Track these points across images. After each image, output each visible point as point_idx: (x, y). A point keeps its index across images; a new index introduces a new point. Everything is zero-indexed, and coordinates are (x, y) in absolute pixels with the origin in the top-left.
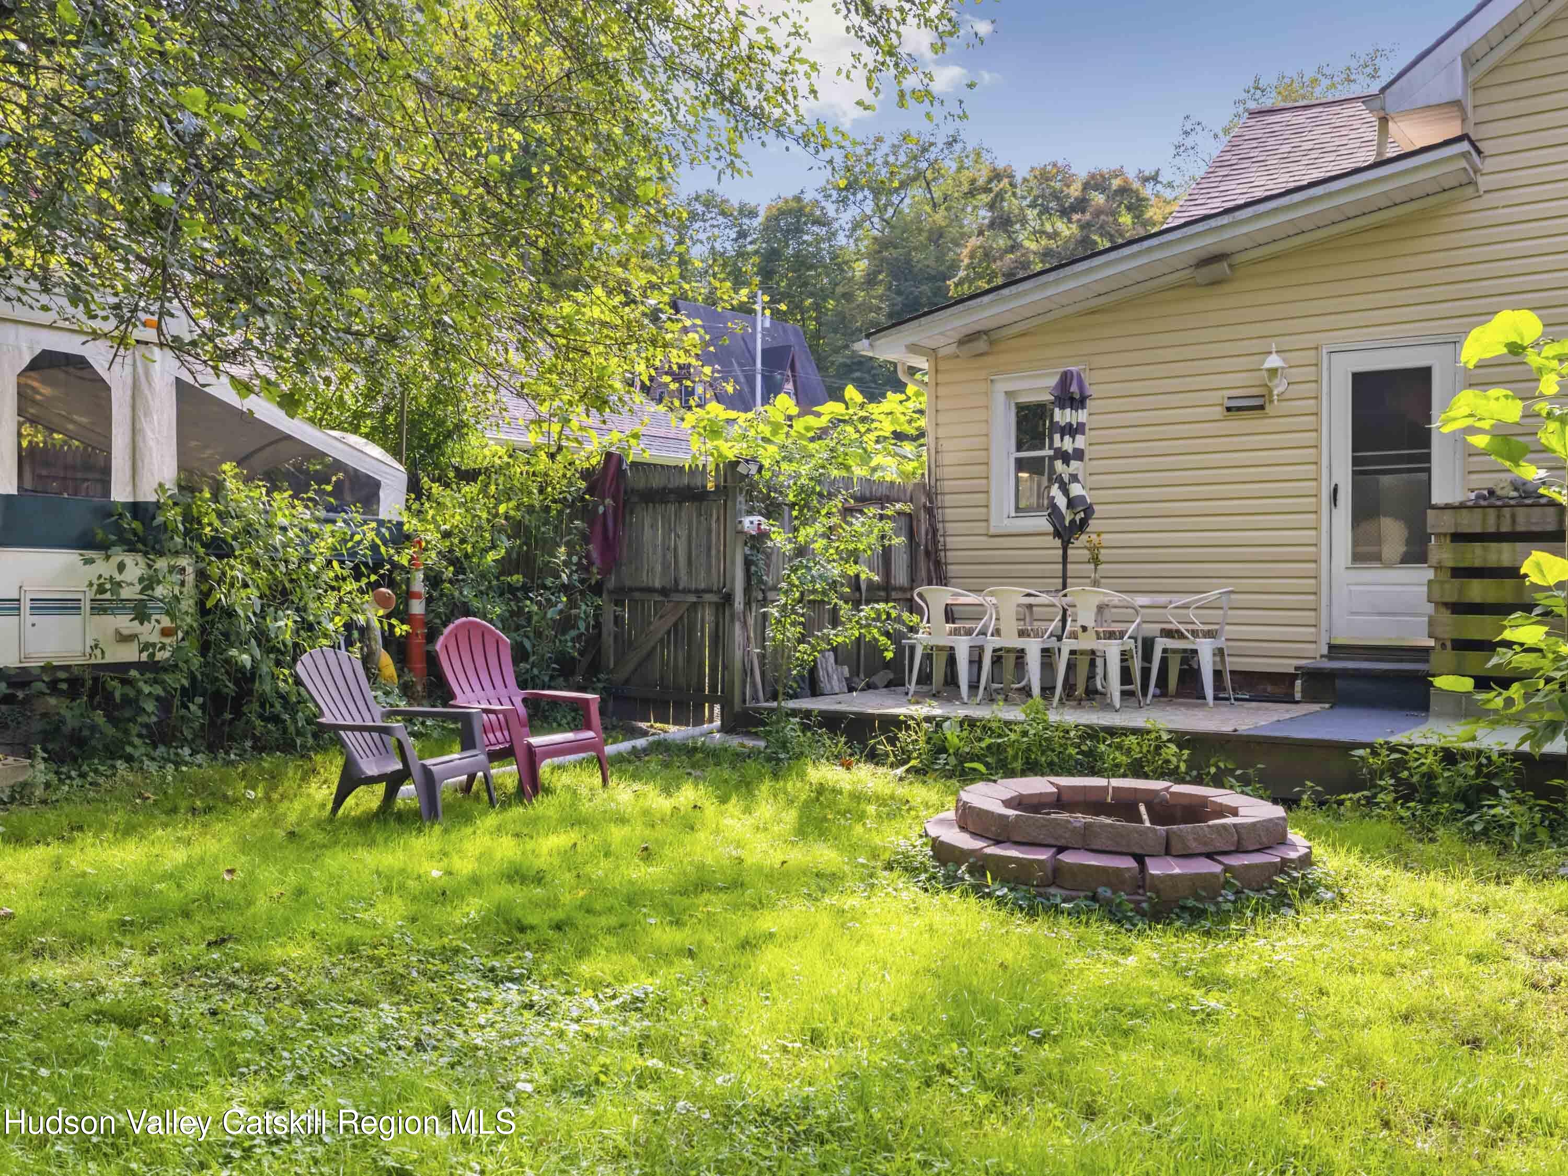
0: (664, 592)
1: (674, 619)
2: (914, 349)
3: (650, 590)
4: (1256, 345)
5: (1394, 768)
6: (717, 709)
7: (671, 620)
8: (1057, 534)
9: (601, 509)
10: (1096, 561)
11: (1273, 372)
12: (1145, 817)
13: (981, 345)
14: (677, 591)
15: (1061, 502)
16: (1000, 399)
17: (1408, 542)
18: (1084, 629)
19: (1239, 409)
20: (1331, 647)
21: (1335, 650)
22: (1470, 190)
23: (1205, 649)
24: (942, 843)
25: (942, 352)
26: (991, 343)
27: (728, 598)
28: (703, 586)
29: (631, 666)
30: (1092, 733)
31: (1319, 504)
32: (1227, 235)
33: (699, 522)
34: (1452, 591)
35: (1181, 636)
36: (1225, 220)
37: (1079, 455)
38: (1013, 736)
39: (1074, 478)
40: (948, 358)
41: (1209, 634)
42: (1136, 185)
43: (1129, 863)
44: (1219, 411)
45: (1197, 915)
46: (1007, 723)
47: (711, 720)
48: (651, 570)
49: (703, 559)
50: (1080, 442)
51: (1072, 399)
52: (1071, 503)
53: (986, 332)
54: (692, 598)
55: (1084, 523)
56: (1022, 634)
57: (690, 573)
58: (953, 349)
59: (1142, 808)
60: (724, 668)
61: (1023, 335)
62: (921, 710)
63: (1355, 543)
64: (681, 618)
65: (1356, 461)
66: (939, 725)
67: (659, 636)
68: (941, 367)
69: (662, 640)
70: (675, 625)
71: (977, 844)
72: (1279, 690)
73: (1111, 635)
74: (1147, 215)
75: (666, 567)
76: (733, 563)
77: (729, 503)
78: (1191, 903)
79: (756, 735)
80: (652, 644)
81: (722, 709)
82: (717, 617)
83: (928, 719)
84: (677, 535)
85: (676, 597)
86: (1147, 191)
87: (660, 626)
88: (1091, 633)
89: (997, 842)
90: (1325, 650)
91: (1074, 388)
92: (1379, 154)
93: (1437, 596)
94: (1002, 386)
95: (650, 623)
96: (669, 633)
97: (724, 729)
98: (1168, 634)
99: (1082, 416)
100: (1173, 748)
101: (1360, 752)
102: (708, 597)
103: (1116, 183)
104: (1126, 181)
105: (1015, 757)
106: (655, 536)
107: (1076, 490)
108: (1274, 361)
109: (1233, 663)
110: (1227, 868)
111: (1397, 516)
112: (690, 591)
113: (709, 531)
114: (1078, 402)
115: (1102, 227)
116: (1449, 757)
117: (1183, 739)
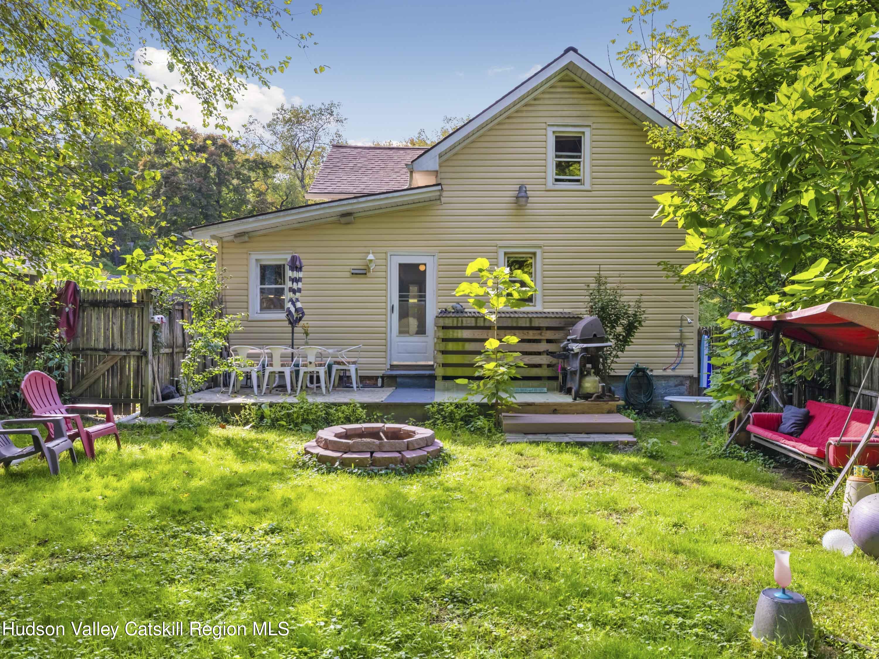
0: (104, 350)
1: (112, 364)
2: (214, 237)
3: (96, 350)
4: (366, 250)
5: (439, 412)
6: (138, 405)
7: (109, 365)
8: (290, 323)
9: (67, 309)
10: (307, 333)
11: (371, 261)
12: (384, 437)
13: (246, 238)
14: (113, 349)
15: (293, 310)
16: (253, 262)
17: (418, 327)
18: (310, 363)
19: (356, 274)
20: (391, 366)
21: (393, 367)
22: (438, 202)
23: (352, 368)
24: (321, 456)
25: (225, 239)
26: (249, 237)
27: (145, 353)
28: (129, 348)
29: (84, 387)
30: (328, 406)
31: (387, 312)
32: (356, 206)
33: (127, 318)
34: (442, 346)
35: (344, 364)
36: (355, 201)
37: (299, 290)
38: (295, 409)
39: (297, 300)
40: (228, 242)
41: (354, 363)
42: (230, 144)
43: (397, 455)
44: (348, 274)
45: (422, 469)
46: (292, 404)
47: (134, 411)
48: (97, 340)
49: (129, 335)
50: (300, 285)
51: (297, 267)
52: (297, 310)
53: (247, 233)
54: (124, 354)
55: (300, 319)
56: (282, 365)
57: (122, 341)
58: (231, 238)
59: (382, 434)
60: (142, 386)
61: (265, 235)
62: (250, 401)
63: (400, 326)
64: (116, 363)
65: (400, 296)
66: (260, 406)
67: (102, 372)
68: (225, 245)
69: (104, 375)
70: (112, 367)
71: (338, 454)
72: (372, 382)
73: (320, 365)
74: (235, 159)
75: (106, 338)
76: (147, 336)
77: (145, 309)
78: (420, 466)
79: (172, 417)
80: (96, 377)
81: (141, 405)
82: (138, 362)
83: (253, 404)
84: (113, 323)
85: (113, 353)
86: (234, 146)
87: (102, 368)
88: (313, 365)
89: (346, 453)
90: (389, 367)
91: (298, 263)
92: (410, 185)
93: (438, 349)
94: (254, 257)
95: (96, 366)
96: (108, 371)
97: (142, 414)
98: (339, 363)
99: (301, 275)
100: (361, 409)
101: (428, 406)
102: (132, 353)
103: (220, 142)
104: (225, 141)
105: (298, 418)
106: (99, 324)
107: (299, 305)
108: (371, 257)
109: (361, 373)
110: (428, 452)
111: (414, 317)
112: (121, 350)
113: (134, 322)
114: (299, 269)
115: (214, 161)
116: (458, 406)
117: (364, 406)
